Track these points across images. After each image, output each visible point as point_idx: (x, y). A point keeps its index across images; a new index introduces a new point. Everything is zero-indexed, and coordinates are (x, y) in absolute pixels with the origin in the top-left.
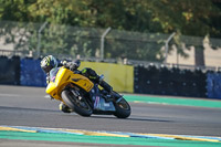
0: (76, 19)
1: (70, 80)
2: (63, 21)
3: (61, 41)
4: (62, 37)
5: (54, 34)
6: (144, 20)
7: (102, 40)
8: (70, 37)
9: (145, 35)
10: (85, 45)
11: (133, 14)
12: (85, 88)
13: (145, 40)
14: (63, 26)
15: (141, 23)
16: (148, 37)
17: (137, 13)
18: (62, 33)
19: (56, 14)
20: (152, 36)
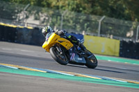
0: (81, 9)
1: (57, 41)
2: (73, 9)
3: (71, 22)
4: (72, 19)
5: (67, 17)
6: (122, 12)
7: (100, 23)
8: (76, 19)
9: (122, 21)
10: (86, 25)
11: (115, 8)
12: (66, 47)
13: (121, 24)
14: (73, 12)
15: (120, 14)
16: (124, 23)
17: (117, 8)
18: (71, 16)
19: (69, 5)
20: (126, 22)
